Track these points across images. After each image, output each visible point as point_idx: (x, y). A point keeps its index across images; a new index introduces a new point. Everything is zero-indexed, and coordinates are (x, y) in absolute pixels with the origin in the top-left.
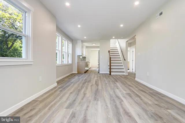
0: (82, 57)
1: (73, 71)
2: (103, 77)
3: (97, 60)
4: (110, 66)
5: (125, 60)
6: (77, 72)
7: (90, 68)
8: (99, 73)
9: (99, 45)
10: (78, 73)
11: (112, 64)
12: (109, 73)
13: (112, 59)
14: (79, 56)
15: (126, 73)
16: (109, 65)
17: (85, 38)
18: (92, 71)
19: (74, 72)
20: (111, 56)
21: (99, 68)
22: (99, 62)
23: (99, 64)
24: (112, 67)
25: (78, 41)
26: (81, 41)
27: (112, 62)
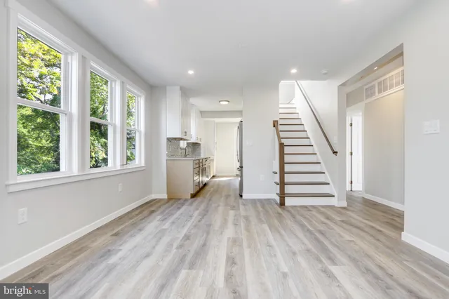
0: (188, 143)
1: (151, 193)
2: (260, 221)
3: (235, 154)
4: (282, 173)
5: (335, 153)
6: (165, 196)
7: (213, 176)
8: (241, 196)
9: (239, 107)
10: (170, 199)
11: (287, 168)
12: (278, 199)
13: (287, 150)
14: (173, 141)
15: (339, 200)
16: (277, 170)
17: (191, 72)
18: (219, 189)
19: (154, 196)
20: (283, 141)
21: (241, 176)
22: (241, 160)
23: (241, 167)
24: (288, 178)
25: (168, 88)
26: (178, 88)
27: (287, 159)
